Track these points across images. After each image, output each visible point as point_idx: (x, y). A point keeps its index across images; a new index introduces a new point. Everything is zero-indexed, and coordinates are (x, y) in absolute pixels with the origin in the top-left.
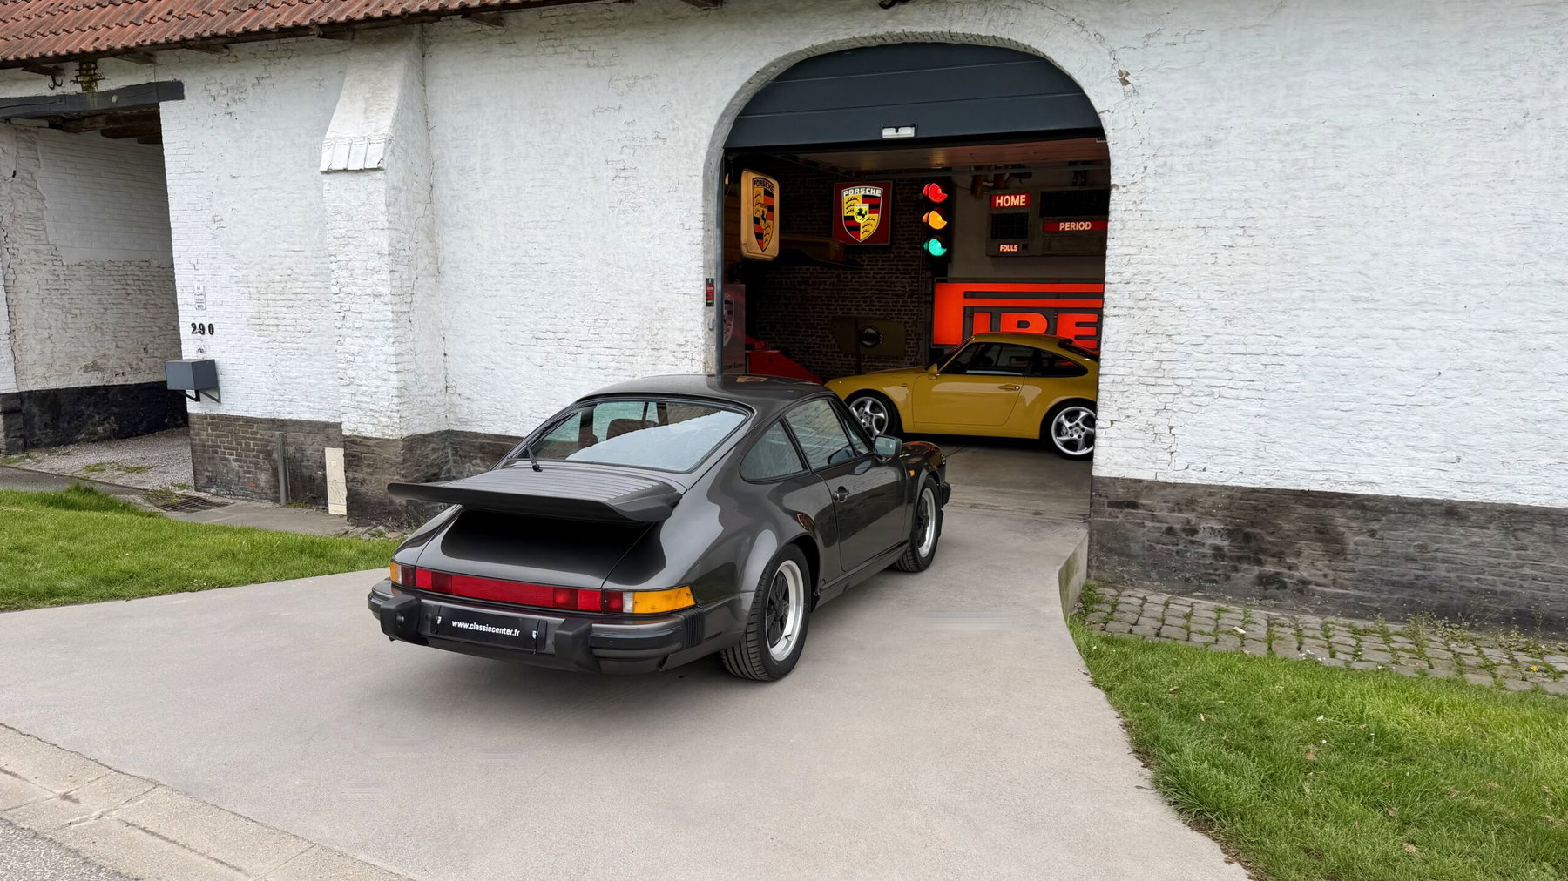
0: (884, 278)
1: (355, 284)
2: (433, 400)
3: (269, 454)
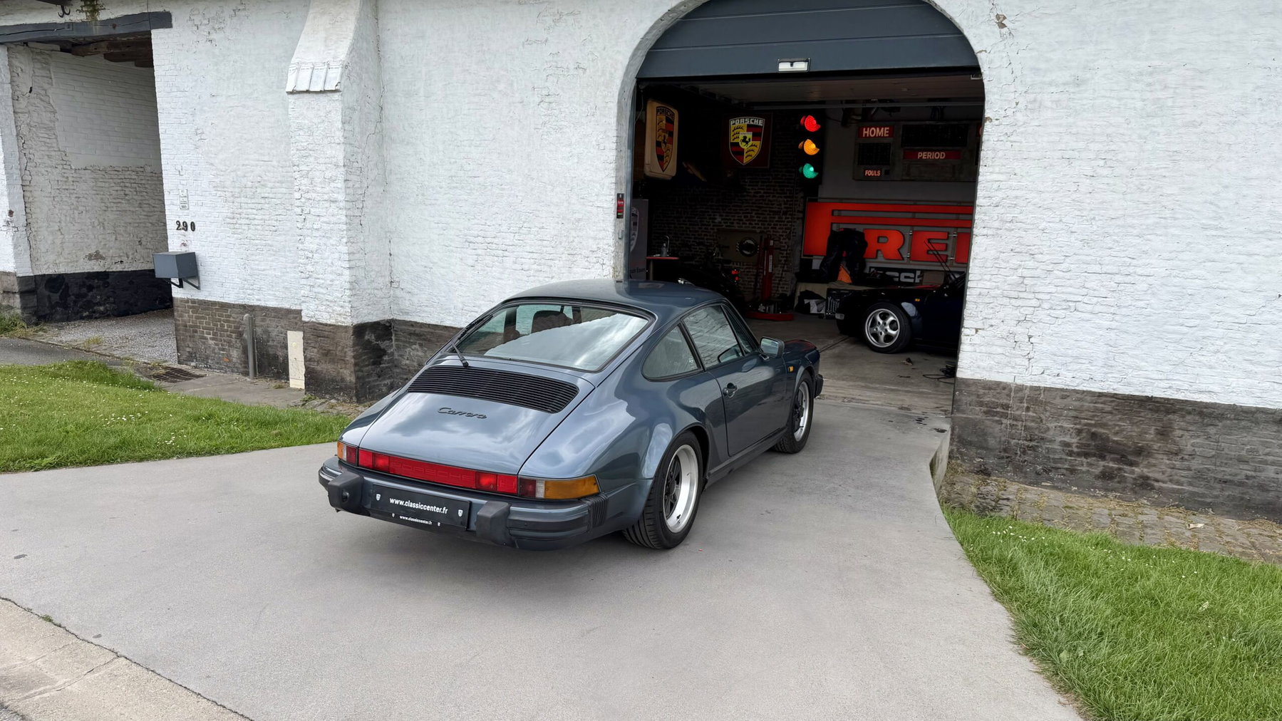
0: (763, 196)
1: (315, 191)
2: (379, 293)
3: (240, 335)
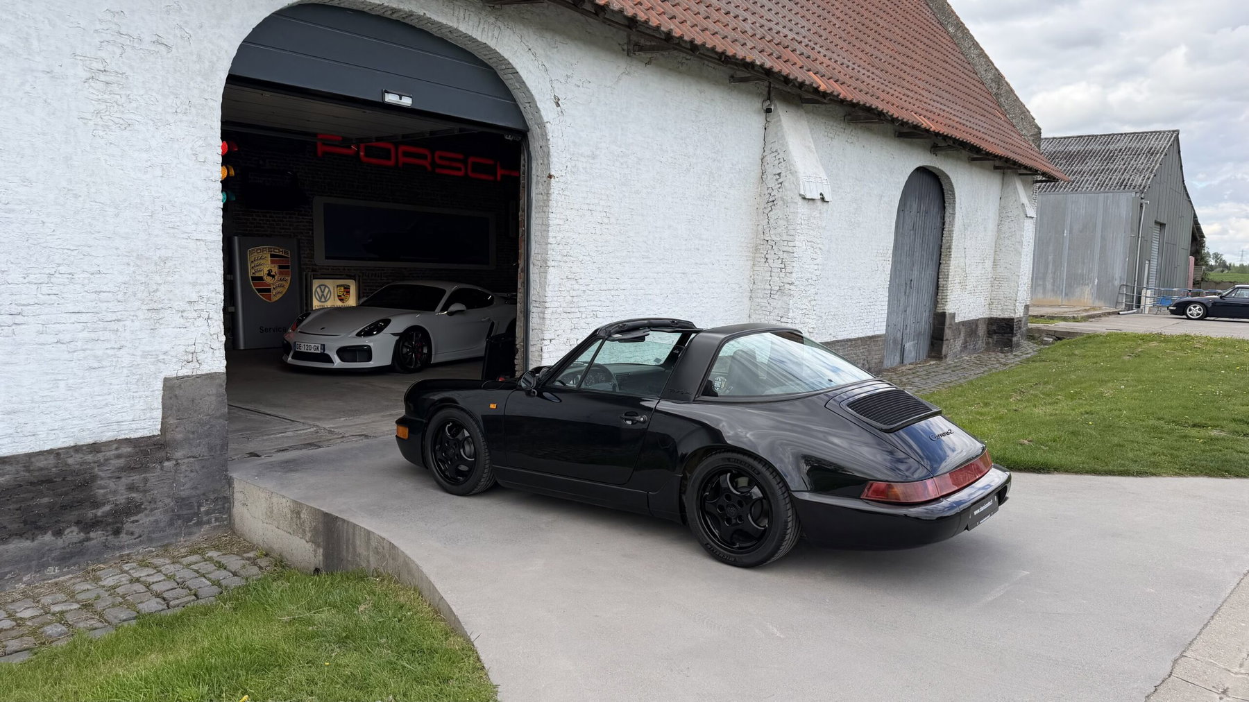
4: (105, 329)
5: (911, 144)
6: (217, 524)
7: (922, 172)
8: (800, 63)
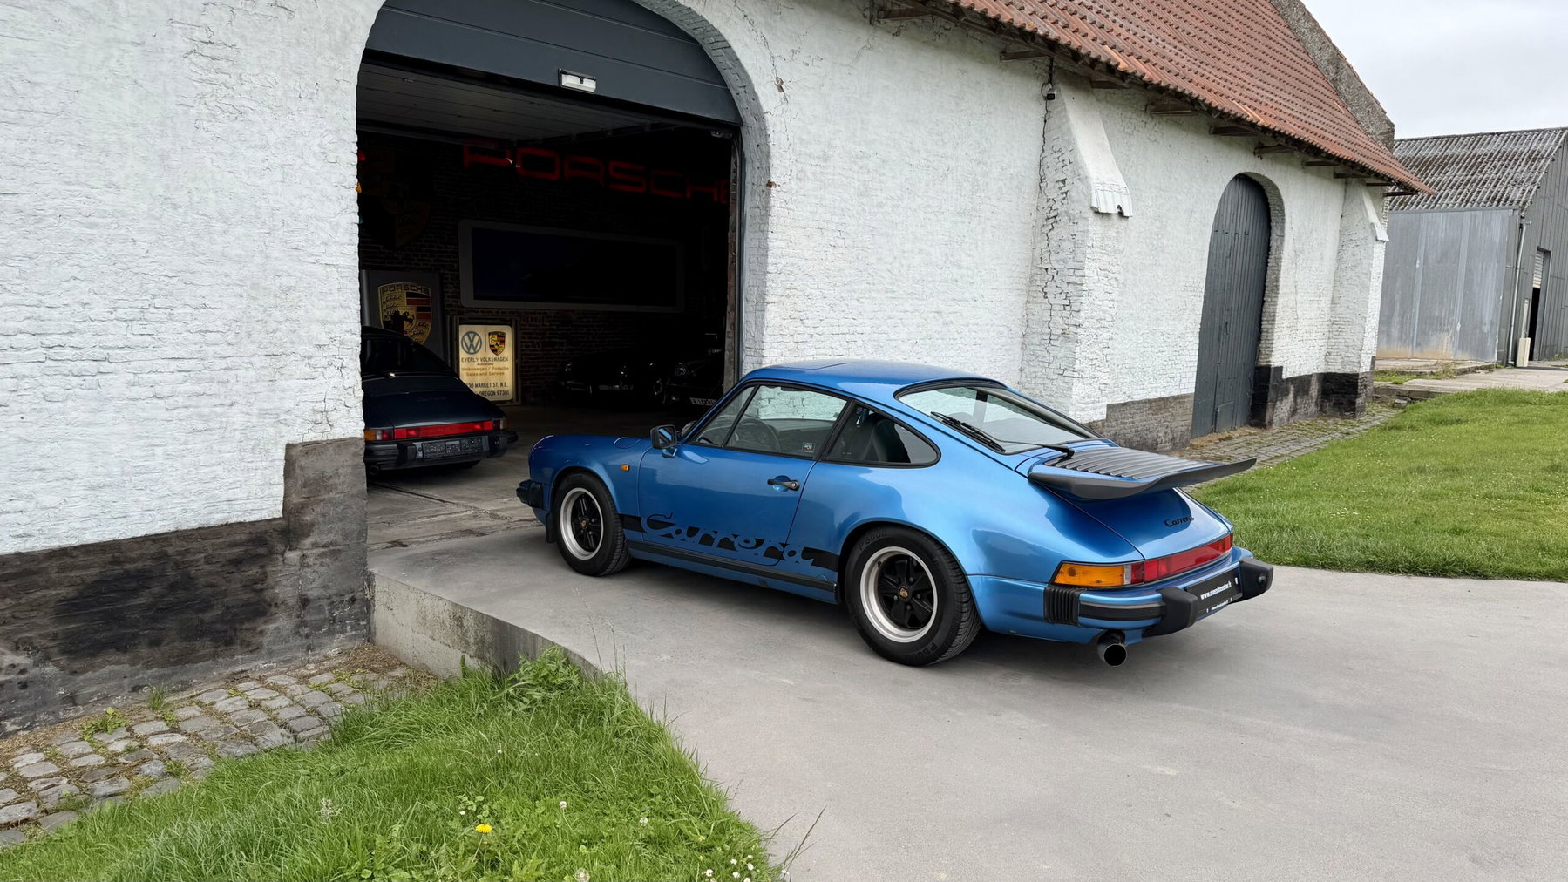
4: (212, 380)
5: (1230, 144)
6: (354, 632)
7: (1245, 180)
8: (1092, 35)
